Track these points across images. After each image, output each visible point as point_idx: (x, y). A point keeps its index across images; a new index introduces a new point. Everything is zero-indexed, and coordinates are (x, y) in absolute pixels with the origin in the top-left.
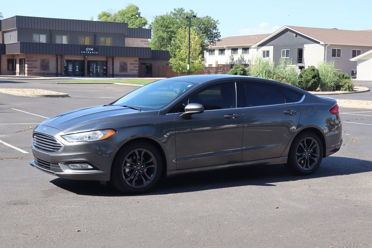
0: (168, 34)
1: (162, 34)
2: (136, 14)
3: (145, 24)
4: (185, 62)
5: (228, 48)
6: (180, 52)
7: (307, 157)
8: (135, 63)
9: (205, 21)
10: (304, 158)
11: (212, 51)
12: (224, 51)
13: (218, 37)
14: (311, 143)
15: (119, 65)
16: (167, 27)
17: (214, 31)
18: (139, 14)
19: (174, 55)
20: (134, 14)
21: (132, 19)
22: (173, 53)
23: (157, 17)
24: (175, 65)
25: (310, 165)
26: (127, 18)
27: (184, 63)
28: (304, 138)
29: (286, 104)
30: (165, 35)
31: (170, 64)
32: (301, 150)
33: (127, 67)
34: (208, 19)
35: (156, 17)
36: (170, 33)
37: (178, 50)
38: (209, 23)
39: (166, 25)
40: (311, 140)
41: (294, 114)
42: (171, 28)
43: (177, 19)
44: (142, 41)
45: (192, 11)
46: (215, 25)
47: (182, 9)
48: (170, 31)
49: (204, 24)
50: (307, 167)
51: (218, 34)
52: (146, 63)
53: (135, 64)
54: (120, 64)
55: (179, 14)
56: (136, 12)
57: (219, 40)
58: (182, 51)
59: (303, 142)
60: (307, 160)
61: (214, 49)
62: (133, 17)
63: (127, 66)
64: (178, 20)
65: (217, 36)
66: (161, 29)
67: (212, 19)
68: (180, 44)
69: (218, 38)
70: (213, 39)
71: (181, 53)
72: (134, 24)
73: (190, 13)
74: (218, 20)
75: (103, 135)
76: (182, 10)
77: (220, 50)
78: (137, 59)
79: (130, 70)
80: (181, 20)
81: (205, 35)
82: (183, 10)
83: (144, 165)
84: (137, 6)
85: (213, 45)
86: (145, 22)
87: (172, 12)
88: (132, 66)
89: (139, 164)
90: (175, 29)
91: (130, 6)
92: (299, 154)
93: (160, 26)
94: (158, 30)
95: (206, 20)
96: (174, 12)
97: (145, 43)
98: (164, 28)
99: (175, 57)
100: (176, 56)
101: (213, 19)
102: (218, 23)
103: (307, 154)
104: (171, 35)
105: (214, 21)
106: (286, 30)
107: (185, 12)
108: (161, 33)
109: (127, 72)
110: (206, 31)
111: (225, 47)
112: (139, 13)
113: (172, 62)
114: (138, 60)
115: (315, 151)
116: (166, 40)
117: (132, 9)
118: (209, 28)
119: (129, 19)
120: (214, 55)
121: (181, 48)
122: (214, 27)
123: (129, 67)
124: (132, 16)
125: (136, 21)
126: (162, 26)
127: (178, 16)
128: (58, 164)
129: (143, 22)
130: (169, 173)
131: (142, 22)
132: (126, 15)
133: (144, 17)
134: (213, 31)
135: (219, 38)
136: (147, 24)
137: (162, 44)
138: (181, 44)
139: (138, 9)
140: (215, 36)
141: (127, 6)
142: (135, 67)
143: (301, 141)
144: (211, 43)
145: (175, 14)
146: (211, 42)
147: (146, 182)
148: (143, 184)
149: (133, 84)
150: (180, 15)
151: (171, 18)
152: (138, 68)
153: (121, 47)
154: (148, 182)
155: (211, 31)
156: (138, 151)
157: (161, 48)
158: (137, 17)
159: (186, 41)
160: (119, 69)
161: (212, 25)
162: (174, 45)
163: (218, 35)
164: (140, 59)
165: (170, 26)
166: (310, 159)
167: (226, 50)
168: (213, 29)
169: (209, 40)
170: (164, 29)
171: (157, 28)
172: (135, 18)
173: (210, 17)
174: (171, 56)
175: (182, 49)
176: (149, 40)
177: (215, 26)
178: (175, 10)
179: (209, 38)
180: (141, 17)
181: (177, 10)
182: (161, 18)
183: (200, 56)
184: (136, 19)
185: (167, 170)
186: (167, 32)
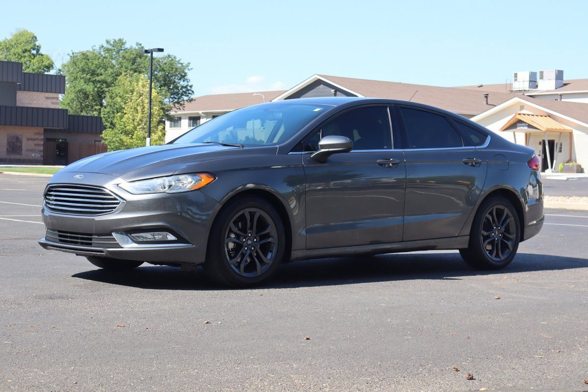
0: (96, 87)
1: (85, 87)
2: (32, 48)
3: (49, 67)
4: (132, 138)
5: (207, 115)
6: (121, 117)
7: (496, 239)
8: (37, 137)
9: (165, 64)
10: (492, 240)
11: (175, 121)
12: (198, 121)
13: (189, 93)
14: (503, 214)
15: (6, 141)
16: (93, 73)
17: (182, 83)
18: (38, 49)
19: (112, 123)
20: (28, 48)
21: (25, 57)
22: (109, 120)
23: (75, 55)
24: (114, 142)
25: (503, 253)
26: (15, 55)
27: (130, 139)
28: (493, 206)
29: (464, 148)
30: (90, 88)
31: (103, 141)
32: (488, 227)
33: (22, 145)
34: (172, 61)
35: (73, 54)
36: (98, 85)
37: (119, 114)
38: (172, 68)
39: (92, 68)
40: (503, 211)
41: (478, 164)
42: (101, 75)
43: (112, 59)
44: (47, 98)
45: (141, 45)
46: (183, 72)
47: (120, 40)
48: (99, 82)
49: (163, 70)
50: (497, 256)
51: (189, 88)
52: (55, 139)
53: (38, 139)
54: (8, 140)
55: (116, 50)
56: (32, 45)
57: (191, 100)
58: (126, 116)
59: (491, 214)
60: (497, 245)
61: (180, 116)
62: (26, 54)
63: (21, 142)
64: (114, 62)
65: (187, 92)
66: (82, 76)
67: (177, 60)
68: (122, 103)
69: (188, 96)
70: (179, 98)
71: (124, 120)
72: (29, 68)
73: (137, 48)
74: (189, 63)
75: (193, 182)
76: (121, 42)
77: (190, 118)
78: (41, 130)
79: (27, 150)
80: (119, 61)
81: (166, 88)
82: (123, 44)
83: (258, 238)
84: (33, 34)
85: (180, 109)
86: (49, 64)
87: (103, 47)
88: (31, 145)
89: (250, 235)
90: (108, 77)
91: (20, 34)
92: (485, 233)
93: (80, 71)
94: (76, 79)
95: (168, 63)
96: (105, 45)
97: (54, 101)
98: (87, 74)
99: (113, 129)
100: (114, 126)
101: (179, 60)
102: (190, 68)
103: (497, 233)
104: (102, 89)
105: (182, 64)
106: (318, 83)
107: (127, 46)
108: (81, 85)
109: (21, 155)
110: (167, 82)
111: (200, 112)
112: (38, 46)
113: (107, 138)
114: (43, 132)
115: (507, 230)
116: (91, 98)
117: (23, 39)
118: (172, 77)
119: (20, 57)
120: (180, 127)
121: (125, 111)
122: (181, 75)
123: (26, 145)
124: (24, 53)
125: (32, 61)
126: (83, 71)
127: (114, 53)
128: (112, 235)
129: (46, 63)
130: (295, 254)
131: (44, 63)
132: (13, 51)
133: (47, 54)
134: (179, 83)
135: (190, 95)
136: (52, 66)
137: (83, 104)
138: (125, 103)
139: (35, 38)
140: (183, 91)
141: (15, 32)
142: (36, 145)
143: (489, 212)
144: (176, 105)
145: (108, 50)
146: (176, 102)
147: (261, 268)
148: (256, 270)
149: (42, 173)
150: (118, 52)
151: (102, 58)
152: (42, 148)
153: (11, 107)
154: (265, 268)
155: (175, 82)
156: (249, 212)
157: (81, 112)
158: (33, 54)
159: (133, 98)
160: (6, 149)
161: (179, 70)
162: (111, 106)
163: (188, 90)
164: (45, 130)
165: (99, 71)
166: (502, 242)
167: (203, 118)
168: (179, 80)
169: (171, 100)
170: (88, 76)
171: (74, 75)
172: (30, 56)
173: (175, 58)
174: (106, 125)
175: (125, 114)
176: (61, 96)
177: (183, 74)
178: (108, 42)
179: (172, 96)
180: (42, 55)
181: (112, 43)
182: (82, 56)
183: (160, 127)
184: (33, 57)
185: (293, 249)
186: (94, 82)
